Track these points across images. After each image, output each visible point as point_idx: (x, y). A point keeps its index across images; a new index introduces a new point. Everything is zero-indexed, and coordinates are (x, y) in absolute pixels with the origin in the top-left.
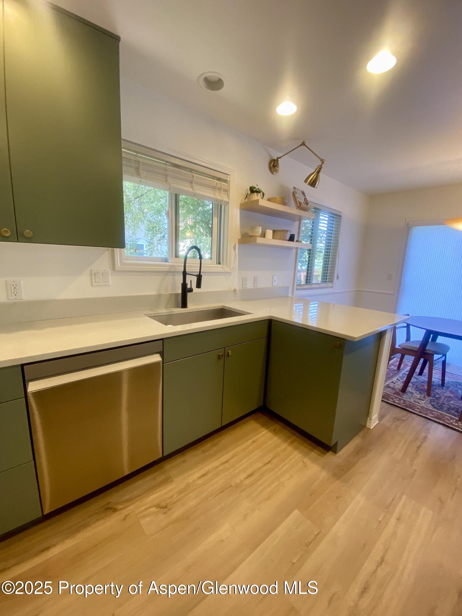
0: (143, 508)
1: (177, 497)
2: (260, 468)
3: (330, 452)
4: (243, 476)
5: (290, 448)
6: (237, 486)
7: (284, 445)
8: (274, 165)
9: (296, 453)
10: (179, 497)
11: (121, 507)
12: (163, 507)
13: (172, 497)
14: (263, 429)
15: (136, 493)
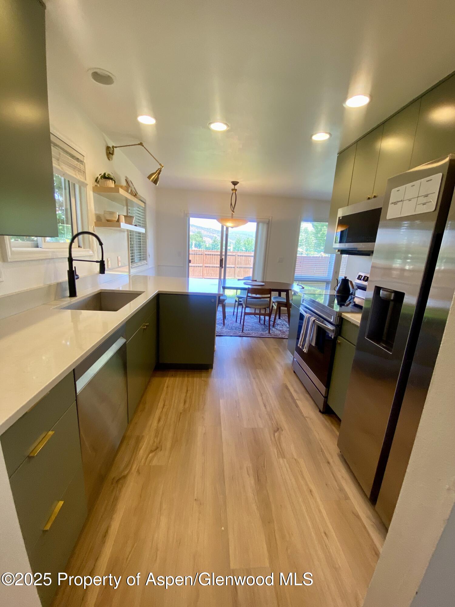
0: (143, 460)
1: (157, 440)
2: (186, 396)
3: (209, 369)
4: (182, 405)
5: (190, 379)
6: (185, 410)
7: (186, 379)
8: (110, 152)
9: (195, 379)
10: (159, 438)
11: (126, 472)
12: (156, 449)
13: (154, 442)
14: (165, 378)
15: (126, 459)
